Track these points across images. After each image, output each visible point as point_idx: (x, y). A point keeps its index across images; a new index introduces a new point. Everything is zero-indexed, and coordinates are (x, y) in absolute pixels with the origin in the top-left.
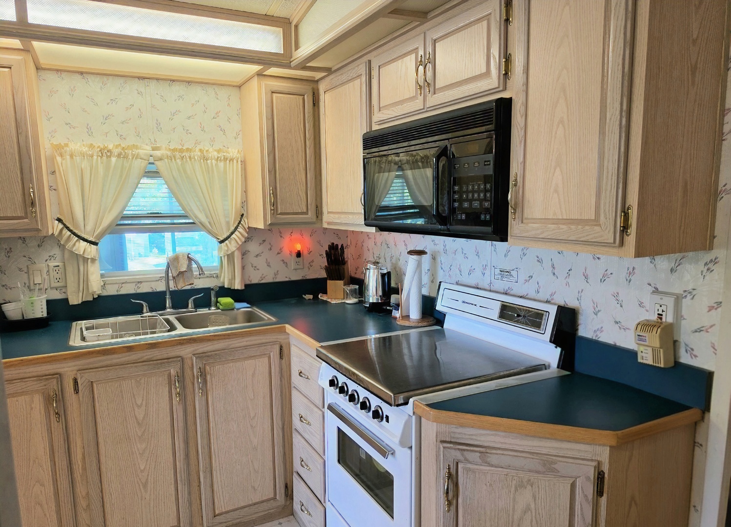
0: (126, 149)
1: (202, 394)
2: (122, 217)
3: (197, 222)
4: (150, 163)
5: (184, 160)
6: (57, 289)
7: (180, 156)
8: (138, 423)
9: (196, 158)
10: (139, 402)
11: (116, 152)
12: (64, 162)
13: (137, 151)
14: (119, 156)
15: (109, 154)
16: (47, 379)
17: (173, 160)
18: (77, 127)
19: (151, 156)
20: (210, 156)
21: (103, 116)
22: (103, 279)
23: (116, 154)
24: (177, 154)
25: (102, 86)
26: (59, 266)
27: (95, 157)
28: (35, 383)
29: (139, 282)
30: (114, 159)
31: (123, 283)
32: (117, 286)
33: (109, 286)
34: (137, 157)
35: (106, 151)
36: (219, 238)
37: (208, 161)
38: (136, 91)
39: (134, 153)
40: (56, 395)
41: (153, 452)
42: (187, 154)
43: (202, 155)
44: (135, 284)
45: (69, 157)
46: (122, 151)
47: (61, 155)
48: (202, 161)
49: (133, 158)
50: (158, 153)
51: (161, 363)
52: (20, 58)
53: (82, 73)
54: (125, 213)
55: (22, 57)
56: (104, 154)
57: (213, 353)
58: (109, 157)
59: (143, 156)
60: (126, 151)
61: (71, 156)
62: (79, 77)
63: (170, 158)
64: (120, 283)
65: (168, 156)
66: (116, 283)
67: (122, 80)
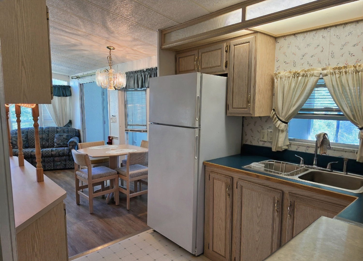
0: (307, 72)
1: (290, 217)
2: (301, 110)
3: (345, 114)
4: (320, 79)
5: (341, 74)
6: (270, 143)
7: (339, 72)
8: (258, 216)
9: (350, 72)
10: (259, 206)
11: (301, 73)
12: (277, 81)
13: (313, 72)
14: (303, 76)
15: (298, 75)
16: (228, 178)
17: (334, 75)
18: (289, 63)
19: (321, 74)
20: (361, 69)
21: (302, 55)
22: (290, 142)
23: (301, 75)
24: (337, 71)
25: (304, 39)
26: (272, 132)
27: (291, 78)
28: (223, 177)
29: (308, 147)
30: (300, 78)
31: (300, 146)
32: (296, 146)
33: (292, 145)
34: (312, 75)
35: (296, 74)
36: (359, 126)
37: (359, 73)
38: (322, 37)
39: (311, 73)
40: (229, 186)
41: (262, 235)
42: (344, 70)
43: (355, 69)
44: (305, 147)
45: (280, 79)
46: (305, 73)
47: (277, 78)
48: (354, 73)
49: (310, 76)
50: (325, 72)
51: (272, 190)
52: (253, 37)
53: (294, 34)
54: (303, 107)
55: (254, 36)
56: (296, 76)
57: (300, 196)
58: (298, 77)
59: (315, 75)
60: (307, 73)
61: (281, 78)
62: (293, 37)
63: (332, 74)
64: (298, 145)
65: (331, 73)
66: (296, 145)
67: (314, 32)
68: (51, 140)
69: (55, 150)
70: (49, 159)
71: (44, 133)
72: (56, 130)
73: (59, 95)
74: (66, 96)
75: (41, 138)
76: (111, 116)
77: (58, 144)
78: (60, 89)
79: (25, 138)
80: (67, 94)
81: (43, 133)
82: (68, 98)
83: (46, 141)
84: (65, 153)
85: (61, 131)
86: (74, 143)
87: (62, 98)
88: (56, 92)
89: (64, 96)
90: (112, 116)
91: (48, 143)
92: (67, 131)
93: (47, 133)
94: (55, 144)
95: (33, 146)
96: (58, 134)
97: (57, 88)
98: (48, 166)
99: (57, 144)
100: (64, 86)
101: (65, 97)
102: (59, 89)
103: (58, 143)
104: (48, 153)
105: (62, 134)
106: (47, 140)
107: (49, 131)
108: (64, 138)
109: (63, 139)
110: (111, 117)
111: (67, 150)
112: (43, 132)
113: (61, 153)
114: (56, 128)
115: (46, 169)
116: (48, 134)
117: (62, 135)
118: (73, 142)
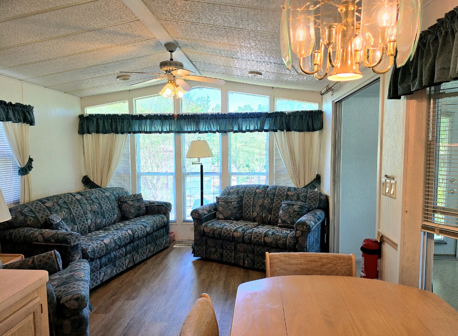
68: (275, 210)
69: (271, 235)
70: (260, 250)
71: (267, 197)
72: (286, 193)
73: (301, 129)
74: (314, 130)
75: (260, 206)
76: (383, 175)
77: (283, 222)
78: (304, 117)
79: (236, 202)
80: (315, 127)
81: (264, 196)
82: (317, 133)
83: (268, 211)
84: (288, 243)
85: (293, 195)
86: (305, 227)
87: (306, 135)
88: (297, 124)
89: (309, 130)
90: (386, 176)
91: (270, 216)
92: (304, 196)
93: (270, 198)
94: (280, 221)
95: (247, 218)
96: (286, 202)
97: (299, 117)
98: (258, 263)
99: (281, 220)
100: (311, 112)
101: (310, 132)
102: (301, 117)
103: (284, 219)
104: (260, 239)
105: (294, 202)
106: (270, 211)
107: (274, 194)
108: (295, 211)
109: (293, 212)
110: (383, 180)
111: (291, 237)
112: (266, 195)
113: (280, 243)
114: (287, 188)
115: (256, 267)
116: (272, 200)
117: (293, 205)
118: (304, 224)
